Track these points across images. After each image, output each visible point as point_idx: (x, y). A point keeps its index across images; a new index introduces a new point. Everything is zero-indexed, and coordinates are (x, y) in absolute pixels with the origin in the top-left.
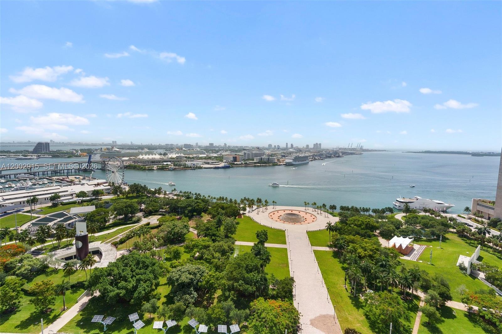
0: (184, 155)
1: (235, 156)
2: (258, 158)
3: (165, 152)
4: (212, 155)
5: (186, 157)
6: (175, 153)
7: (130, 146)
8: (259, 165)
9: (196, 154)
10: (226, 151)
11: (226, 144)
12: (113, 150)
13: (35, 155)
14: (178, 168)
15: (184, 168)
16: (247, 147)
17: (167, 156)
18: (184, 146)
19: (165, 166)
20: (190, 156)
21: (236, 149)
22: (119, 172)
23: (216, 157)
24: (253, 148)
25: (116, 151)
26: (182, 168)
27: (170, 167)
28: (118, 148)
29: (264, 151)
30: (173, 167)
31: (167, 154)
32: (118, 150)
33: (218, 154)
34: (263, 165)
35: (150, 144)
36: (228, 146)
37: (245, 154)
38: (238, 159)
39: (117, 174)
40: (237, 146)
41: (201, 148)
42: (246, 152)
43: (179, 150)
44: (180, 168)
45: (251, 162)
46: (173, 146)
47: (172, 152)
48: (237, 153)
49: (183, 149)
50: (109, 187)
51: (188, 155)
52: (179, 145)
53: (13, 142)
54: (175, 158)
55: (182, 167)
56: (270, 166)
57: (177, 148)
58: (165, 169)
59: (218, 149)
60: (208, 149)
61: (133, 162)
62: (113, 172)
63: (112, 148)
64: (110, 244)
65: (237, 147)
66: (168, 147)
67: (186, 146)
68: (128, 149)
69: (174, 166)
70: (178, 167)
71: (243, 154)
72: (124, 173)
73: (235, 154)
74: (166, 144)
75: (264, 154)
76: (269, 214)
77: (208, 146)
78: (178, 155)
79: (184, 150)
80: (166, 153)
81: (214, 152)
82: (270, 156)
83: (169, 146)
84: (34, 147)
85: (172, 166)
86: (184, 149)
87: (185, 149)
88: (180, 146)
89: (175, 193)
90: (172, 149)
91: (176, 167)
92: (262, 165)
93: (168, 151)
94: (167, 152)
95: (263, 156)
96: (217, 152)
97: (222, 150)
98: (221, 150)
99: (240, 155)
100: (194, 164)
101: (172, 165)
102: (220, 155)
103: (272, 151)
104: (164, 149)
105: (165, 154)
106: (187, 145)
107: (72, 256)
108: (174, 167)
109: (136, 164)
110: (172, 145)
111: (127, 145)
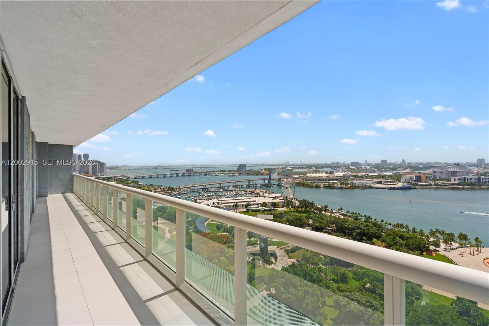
0: (351, 174)
1: (419, 175)
2: (459, 177)
3: (331, 170)
4: (385, 173)
5: (353, 176)
6: (342, 171)
7: (300, 165)
8: (462, 187)
9: (365, 173)
10: (405, 168)
11: (405, 161)
12: (287, 169)
13: (238, 173)
15: (352, 187)
16: (438, 163)
17: (333, 174)
18: (351, 164)
19: (331, 184)
20: (358, 175)
21: (420, 166)
22: (291, 188)
23: (390, 176)
24: (448, 164)
25: (289, 169)
26: (349, 187)
27: (336, 185)
28: (290, 167)
29: (470, 168)
30: (339, 185)
31: (334, 173)
32: (290, 169)
33: (394, 172)
34: (469, 187)
35: (317, 164)
36: (408, 163)
37: (434, 172)
38: (423, 178)
39: (289, 189)
40: (421, 162)
41: (371, 166)
42: (436, 169)
43: (346, 168)
44: (347, 187)
45: (446, 183)
46: (340, 165)
47: (338, 171)
48: (421, 172)
49: (350, 167)
50: (283, 201)
51: (355, 173)
53: (227, 164)
54: (342, 176)
55: (350, 186)
56: (482, 189)
57: (344, 166)
58: (331, 187)
59: (393, 166)
60: (380, 167)
61: (302, 180)
62: (286, 188)
63: (286, 167)
64: (283, 250)
65: (421, 164)
66: (334, 165)
67: (353, 164)
68: (298, 168)
69: (340, 184)
70: (344, 186)
71: (431, 173)
72: (295, 189)
73: (419, 173)
74: (332, 163)
75: (469, 172)
76: (484, 260)
77: (380, 164)
78: (345, 174)
80: (332, 171)
81: (388, 170)
82: (481, 175)
83: (336, 165)
84: (237, 168)
85: (338, 184)
87: (352, 167)
88: (346, 164)
89: (342, 213)
90: (338, 167)
91: (343, 186)
92: (467, 188)
93: (334, 169)
94: (333, 170)
95: (468, 175)
96: (392, 170)
97: (400, 167)
98: (397, 168)
99: (427, 174)
100: (363, 184)
101: (339, 183)
102: (396, 173)
103: (486, 168)
104: (331, 167)
105: (331, 173)
106: (354, 163)
107: (257, 253)
108: (341, 186)
109: (305, 181)
110: (338, 163)
111: (298, 164)
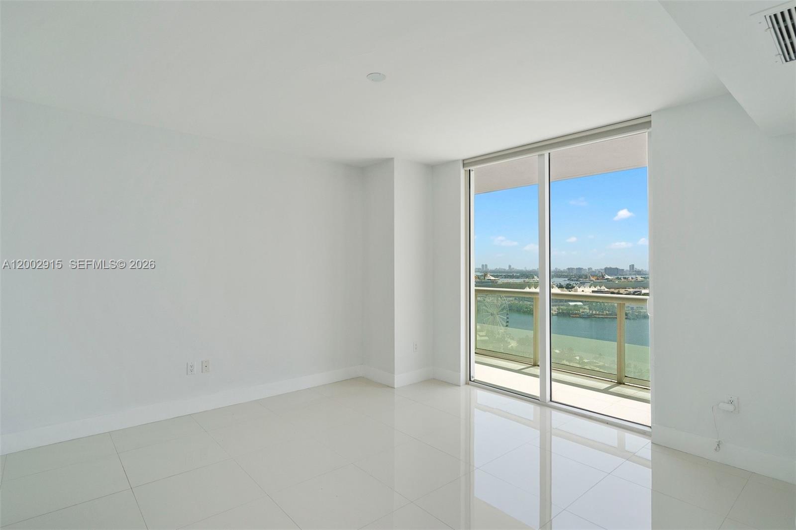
0: (608, 290)
3: (568, 282)
6: (589, 284)
7: (508, 272)
9: (633, 288)
12: (486, 278)
14: (598, 315)
15: (611, 315)
18: (604, 271)
19: (572, 308)
22: (501, 314)
25: (490, 280)
26: (607, 314)
27: (581, 310)
28: (492, 276)
30: (588, 311)
32: (493, 278)
39: (498, 317)
41: (642, 275)
43: (598, 279)
44: (602, 315)
46: (583, 272)
49: (604, 277)
52: (593, 270)
54: (591, 294)
55: (608, 312)
57: (593, 276)
58: (573, 314)
61: (515, 299)
62: (492, 314)
63: (485, 275)
66: (573, 273)
67: (609, 271)
68: (505, 278)
69: (590, 309)
70: (597, 312)
72: (507, 316)
74: (569, 269)
78: (595, 289)
79: (607, 279)
80: (570, 285)
83: (575, 272)
85: (585, 309)
86: (607, 277)
87: (609, 277)
88: (597, 272)
90: (580, 277)
91: (594, 312)
93: (572, 280)
94: (572, 283)
100: (632, 308)
101: (586, 307)
104: (566, 277)
105: (569, 287)
106: (610, 269)
108: (591, 312)
109: (521, 302)
110: (580, 269)
111: (503, 270)
